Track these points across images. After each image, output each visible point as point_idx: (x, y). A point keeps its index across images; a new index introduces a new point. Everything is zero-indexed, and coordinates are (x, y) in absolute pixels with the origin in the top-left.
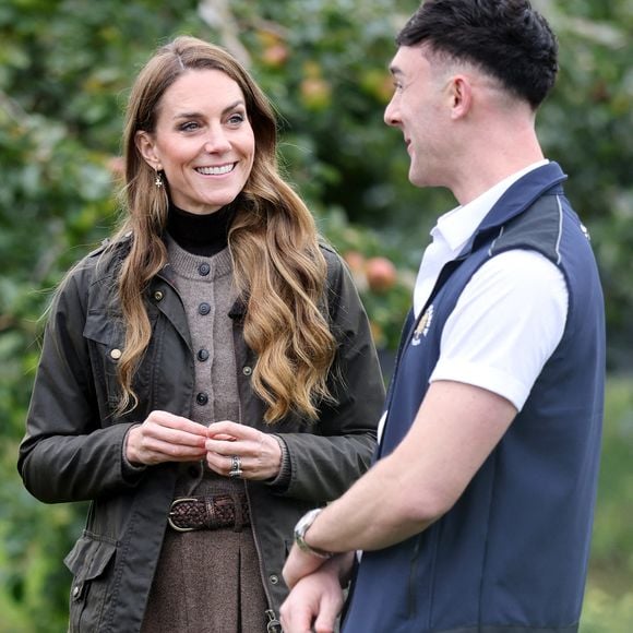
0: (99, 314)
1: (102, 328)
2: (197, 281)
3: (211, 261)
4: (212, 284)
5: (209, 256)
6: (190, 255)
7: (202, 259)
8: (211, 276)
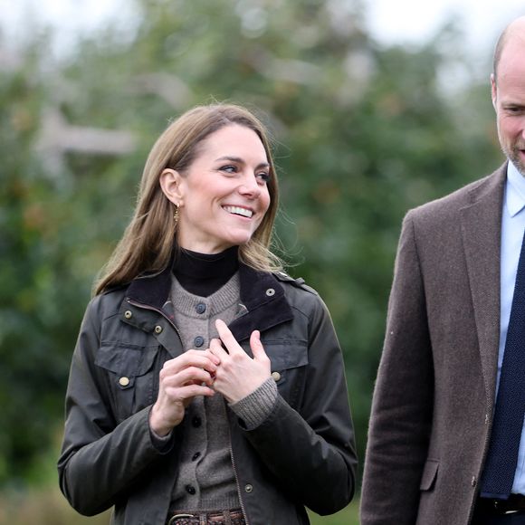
0: (109, 346)
1: (112, 357)
2: (195, 318)
3: (206, 300)
4: (207, 321)
5: (206, 296)
6: (189, 294)
7: (200, 299)
8: (206, 313)
